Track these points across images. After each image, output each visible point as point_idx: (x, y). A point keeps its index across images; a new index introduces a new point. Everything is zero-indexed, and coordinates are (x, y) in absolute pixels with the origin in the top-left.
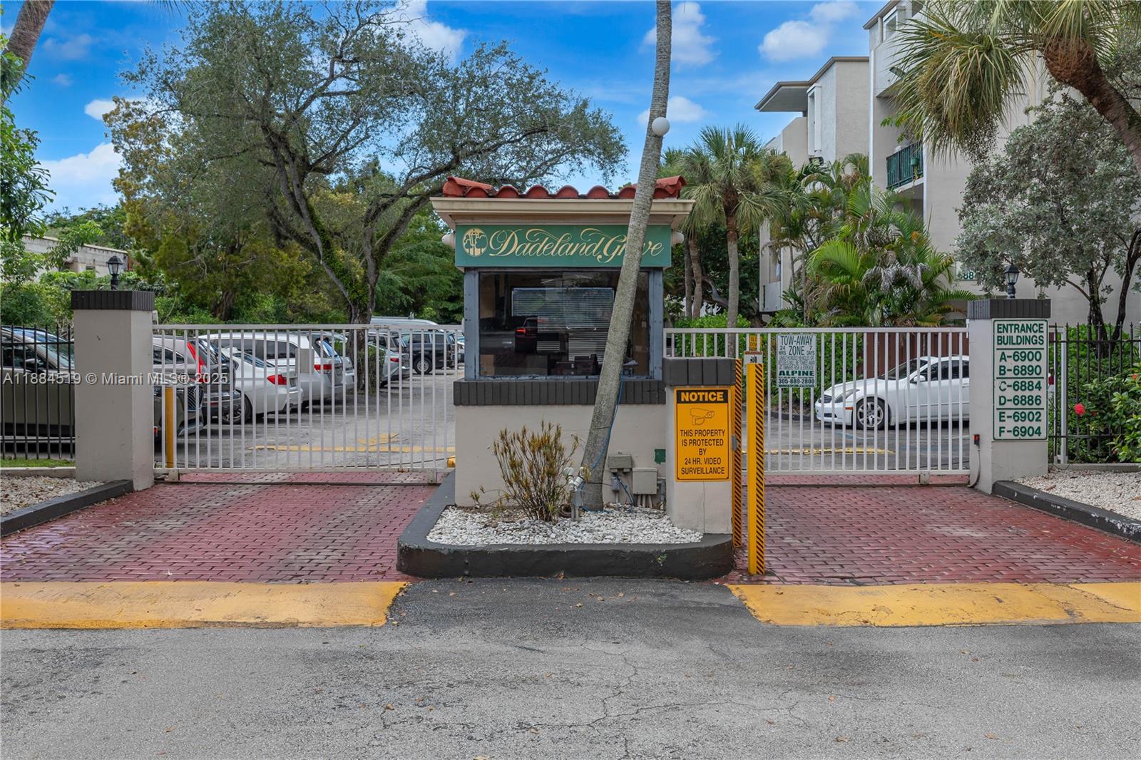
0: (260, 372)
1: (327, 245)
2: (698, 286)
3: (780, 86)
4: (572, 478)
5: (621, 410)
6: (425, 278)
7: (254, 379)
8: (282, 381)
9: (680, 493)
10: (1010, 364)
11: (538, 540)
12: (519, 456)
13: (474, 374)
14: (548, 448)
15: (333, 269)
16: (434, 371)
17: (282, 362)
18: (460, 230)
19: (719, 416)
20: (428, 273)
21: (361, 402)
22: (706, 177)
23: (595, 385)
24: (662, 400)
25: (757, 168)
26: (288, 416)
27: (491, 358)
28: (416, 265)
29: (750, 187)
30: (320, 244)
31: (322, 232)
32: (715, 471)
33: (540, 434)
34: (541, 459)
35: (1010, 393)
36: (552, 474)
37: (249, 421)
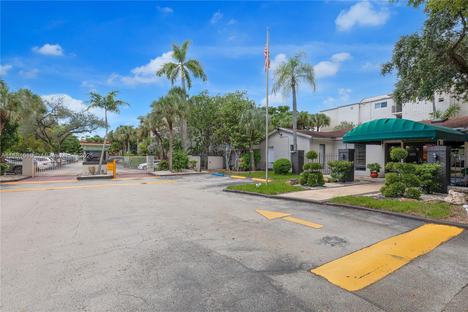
0: (40, 163)
1: (50, 141)
2: (126, 148)
3: (140, 116)
4: (96, 171)
5: (102, 165)
6: (67, 145)
7: (39, 164)
8: (44, 164)
9: (108, 172)
10: (150, 160)
11: (93, 176)
12: (91, 169)
13: (85, 161)
14: (94, 168)
15: (51, 145)
16: (70, 164)
17: (44, 161)
18: (83, 147)
19: (112, 165)
20: (68, 144)
21: (57, 168)
22: (124, 133)
23: (99, 163)
24: (107, 164)
25: (132, 132)
26: (45, 170)
27: (87, 160)
28: (65, 142)
29: (131, 134)
30: (48, 141)
31: (49, 139)
32: (111, 170)
33: (93, 167)
34: (93, 169)
35: (150, 163)
36: (94, 170)
37: (39, 171)
